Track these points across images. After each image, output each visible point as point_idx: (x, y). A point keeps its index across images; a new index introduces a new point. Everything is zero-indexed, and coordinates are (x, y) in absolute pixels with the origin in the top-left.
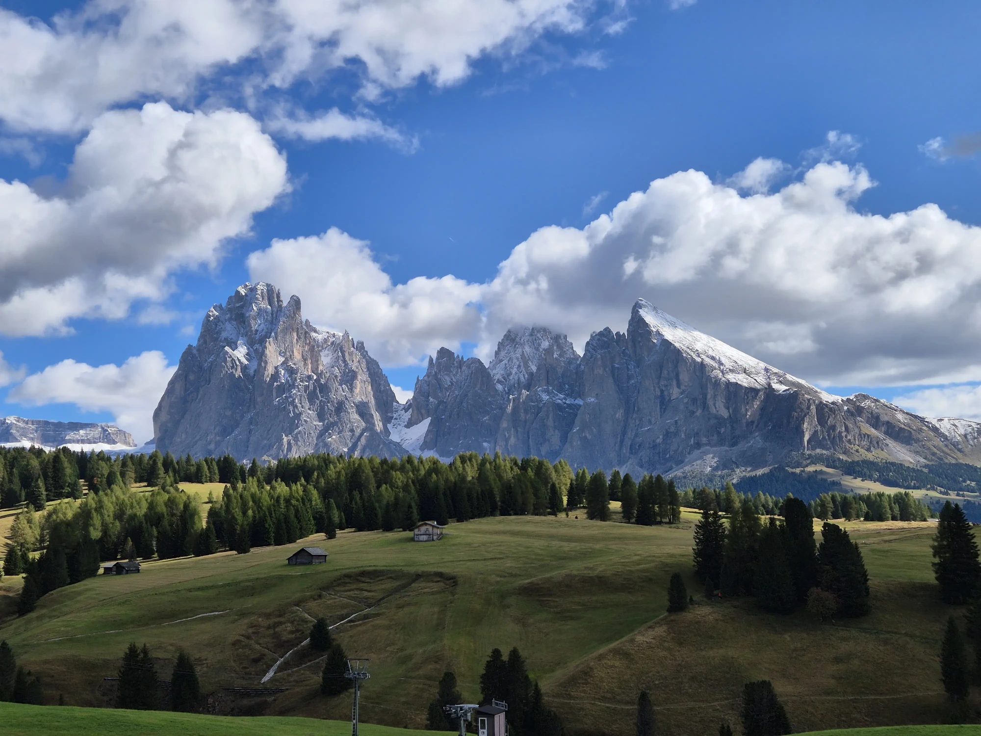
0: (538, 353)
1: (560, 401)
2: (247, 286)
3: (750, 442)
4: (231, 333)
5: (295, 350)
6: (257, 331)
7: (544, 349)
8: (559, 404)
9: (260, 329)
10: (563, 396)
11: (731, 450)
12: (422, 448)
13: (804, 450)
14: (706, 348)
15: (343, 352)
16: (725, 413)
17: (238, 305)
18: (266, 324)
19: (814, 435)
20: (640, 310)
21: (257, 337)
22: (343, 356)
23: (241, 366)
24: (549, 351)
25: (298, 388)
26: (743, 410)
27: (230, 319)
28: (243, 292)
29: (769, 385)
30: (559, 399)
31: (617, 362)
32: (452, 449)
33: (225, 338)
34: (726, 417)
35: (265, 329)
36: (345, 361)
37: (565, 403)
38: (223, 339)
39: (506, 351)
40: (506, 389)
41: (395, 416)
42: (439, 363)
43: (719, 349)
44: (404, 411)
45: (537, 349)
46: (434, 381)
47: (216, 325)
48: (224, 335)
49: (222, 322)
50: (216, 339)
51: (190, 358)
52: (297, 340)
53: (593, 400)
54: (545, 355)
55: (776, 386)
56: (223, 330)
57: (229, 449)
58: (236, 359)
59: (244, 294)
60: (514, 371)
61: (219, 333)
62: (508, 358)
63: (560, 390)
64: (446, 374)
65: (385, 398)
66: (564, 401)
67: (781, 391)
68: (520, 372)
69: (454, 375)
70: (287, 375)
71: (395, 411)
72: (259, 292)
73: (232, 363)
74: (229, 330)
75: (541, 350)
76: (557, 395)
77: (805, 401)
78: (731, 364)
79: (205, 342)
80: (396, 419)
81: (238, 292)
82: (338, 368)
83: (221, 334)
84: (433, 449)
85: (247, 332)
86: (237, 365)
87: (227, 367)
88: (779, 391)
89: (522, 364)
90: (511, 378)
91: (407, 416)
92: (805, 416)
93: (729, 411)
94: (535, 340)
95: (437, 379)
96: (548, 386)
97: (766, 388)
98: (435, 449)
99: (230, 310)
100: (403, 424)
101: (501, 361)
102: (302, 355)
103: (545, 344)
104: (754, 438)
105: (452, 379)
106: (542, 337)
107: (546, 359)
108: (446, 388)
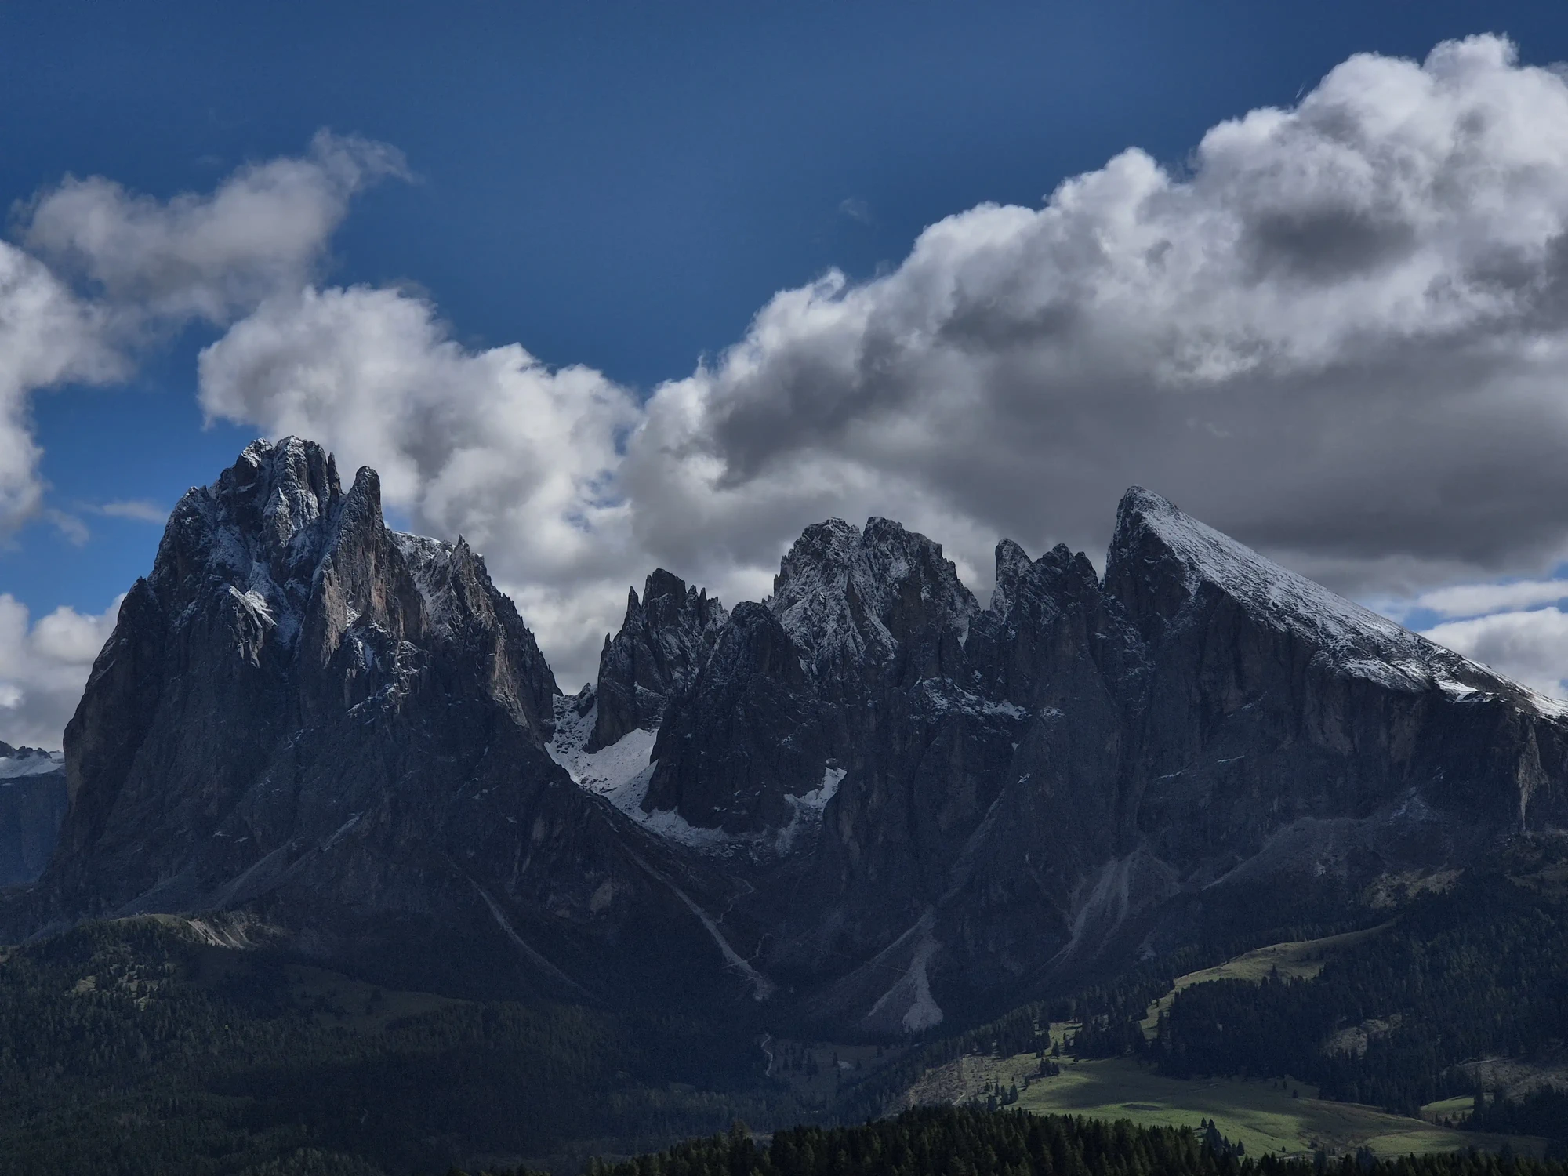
0: (882, 586)
1: (969, 709)
2: (261, 446)
3: (1400, 809)
4: (231, 551)
5: (373, 591)
6: (290, 548)
7: (897, 580)
8: (968, 716)
9: (298, 542)
10: (974, 698)
11: (1360, 825)
12: (647, 806)
13: (1519, 827)
14: (1291, 600)
15: (459, 589)
16: (1343, 745)
17: (243, 489)
18: (309, 532)
19: (1539, 793)
20: (1145, 515)
21: (292, 561)
22: (461, 596)
23: (264, 629)
24: (908, 585)
25: (399, 682)
26: (1383, 737)
27: (226, 521)
28: (254, 459)
29: (1431, 681)
30: (969, 705)
31: (1101, 627)
32: (717, 809)
33: (218, 565)
34: (1345, 754)
35: (308, 543)
36: (464, 609)
37: (981, 714)
38: (214, 565)
39: (802, 580)
40: (814, 667)
41: (559, 724)
42: (654, 604)
43: (1316, 600)
44: (576, 712)
45: (881, 578)
46: (643, 647)
47: (198, 534)
48: (216, 557)
49: (210, 527)
50: (201, 566)
51: (142, 608)
52: (376, 568)
53: (1054, 712)
54: (899, 591)
55: (1447, 685)
56: (213, 546)
57: (256, 816)
58: (252, 613)
59: (255, 465)
60: (831, 626)
61: (205, 552)
62: (810, 596)
63: (968, 683)
64: (669, 631)
65: (535, 684)
66: (978, 708)
67: (1459, 698)
68: (846, 631)
69: (687, 633)
70: (369, 652)
71: (558, 713)
72: (291, 461)
73: (247, 625)
74: (225, 548)
75: (890, 580)
76: (963, 696)
77: (1515, 721)
78: (1349, 636)
79: (173, 571)
80: (562, 731)
81: (242, 461)
82: (451, 625)
83: (208, 554)
84: (672, 809)
85: (268, 552)
86: (257, 628)
87: (237, 630)
88: (1455, 696)
89: (848, 612)
90: (824, 642)
91: (586, 725)
92: (1518, 753)
93: (1352, 742)
94: (875, 556)
95: (649, 641)
96: (943, 677)
97: (1428, 691)
98: (676, 809)
99: (226, 500)
100: (579, 745)
101: (792, 601)
102: (387, 599)
103: (900, 568)
104: (1409, 799)
105: (682, 642)
106: (892, 551)
107: (902, 601)
108: (671, 662)
